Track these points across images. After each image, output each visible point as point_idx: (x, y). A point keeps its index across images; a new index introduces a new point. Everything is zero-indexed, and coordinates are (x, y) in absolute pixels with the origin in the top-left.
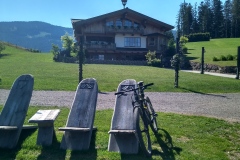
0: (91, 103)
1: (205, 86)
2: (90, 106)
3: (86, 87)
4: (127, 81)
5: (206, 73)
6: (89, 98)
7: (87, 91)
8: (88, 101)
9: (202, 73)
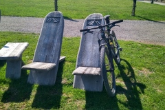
0: (57, 38)
1: (156, 14)
2: (56, 41)
3: (52, 21)
4: (93, 16)
5: (155, 3)
6: (55, 33)
7: (53, 25)
8: (54, 36)
9: (152, 3)
